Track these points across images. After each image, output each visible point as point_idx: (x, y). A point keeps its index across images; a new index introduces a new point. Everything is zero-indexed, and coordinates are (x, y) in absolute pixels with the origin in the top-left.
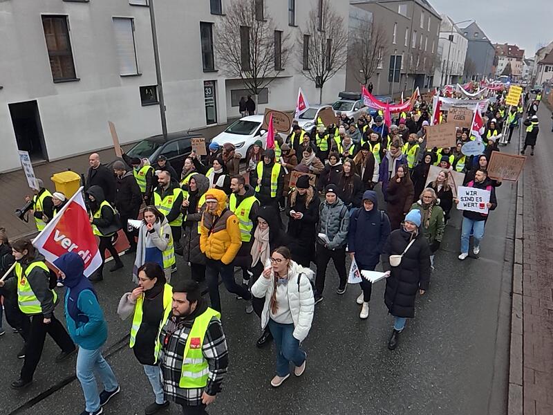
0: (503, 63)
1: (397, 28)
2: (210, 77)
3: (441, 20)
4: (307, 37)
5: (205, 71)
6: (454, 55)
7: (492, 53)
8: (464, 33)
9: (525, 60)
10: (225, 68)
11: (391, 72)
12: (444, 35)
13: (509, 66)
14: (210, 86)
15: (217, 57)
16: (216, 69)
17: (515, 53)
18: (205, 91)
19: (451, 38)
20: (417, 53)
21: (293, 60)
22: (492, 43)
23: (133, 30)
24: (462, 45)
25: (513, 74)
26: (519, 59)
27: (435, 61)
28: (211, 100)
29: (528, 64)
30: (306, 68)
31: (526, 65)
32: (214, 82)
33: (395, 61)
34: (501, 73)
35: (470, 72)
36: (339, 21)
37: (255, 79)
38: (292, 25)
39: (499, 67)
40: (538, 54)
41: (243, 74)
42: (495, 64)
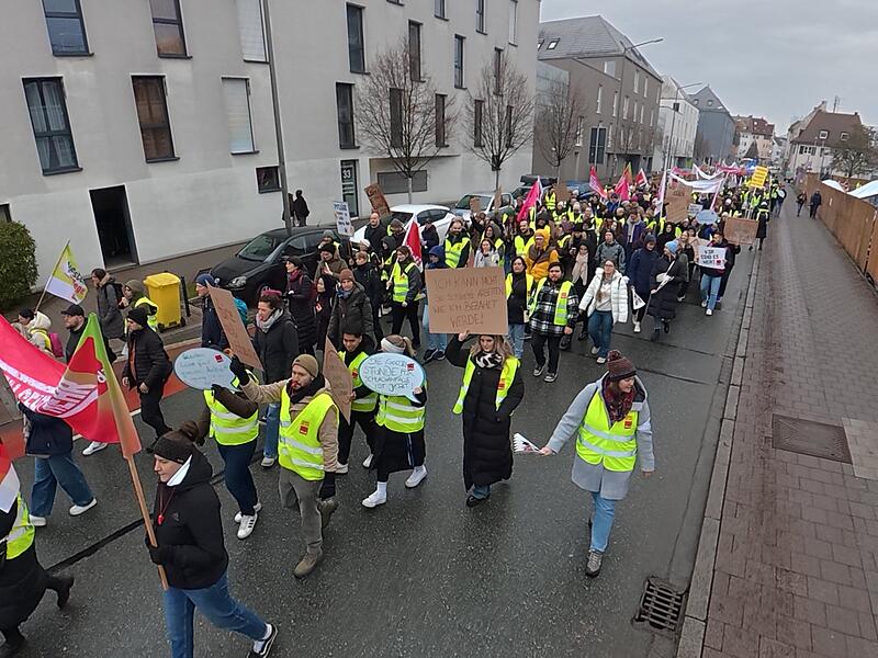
0: (746, 141)
1: (603, 91)
2: (349, 155)
3: (662, 82)
4: (479, 103)
5: (342, 147)
6: (681, 130)
7: (731, 128)
8: (694, 100)
9: (776, 139)
10: (368, 143)
11: (592, 149)
12: (666, 103)
13: (754, 145)
14: (350, 166)
15: (358, 127)
16: (357, 145)
17: (762, 129)
18: (343, 174)
19: (676, 107)
20: (629, 125)
21: (460, 133)
22: (732, 115)
23: (248, 93)
24: (691, 116)
25: (759, 155)
26: (768, 136)
27: (654, 136)
28: (351, 185)
29: (780, 144)
30: (478, 144)
31: (776, 145)
32: (355, 162)
33: (597, 137)
34: (744, 155)
35: (702, 152)
36: (522, 82)
37: (408, 158)
38: (459, 86)
39: (741, 147)
40: (791, 130)
41: (392, 151)
42: (736, 143)
